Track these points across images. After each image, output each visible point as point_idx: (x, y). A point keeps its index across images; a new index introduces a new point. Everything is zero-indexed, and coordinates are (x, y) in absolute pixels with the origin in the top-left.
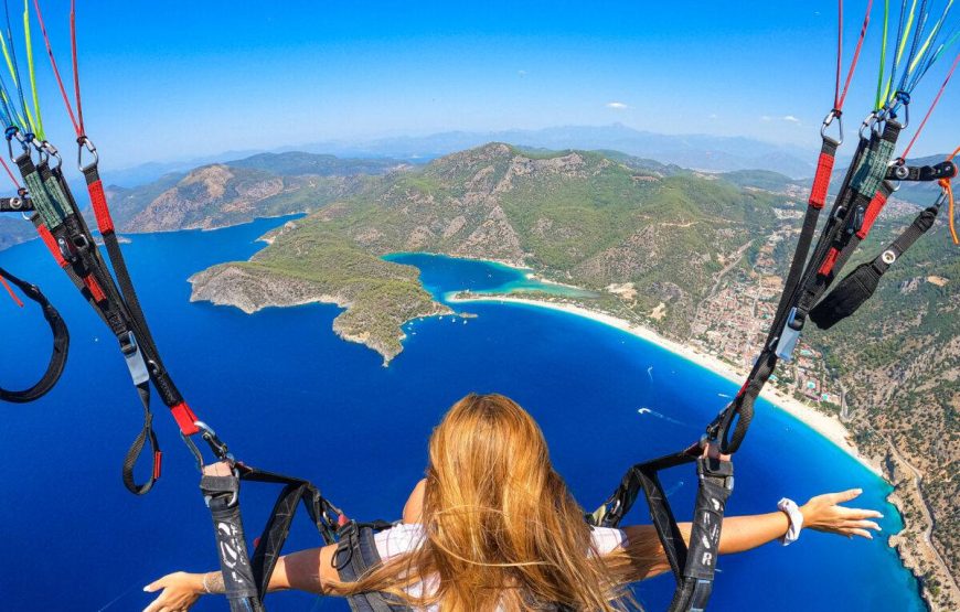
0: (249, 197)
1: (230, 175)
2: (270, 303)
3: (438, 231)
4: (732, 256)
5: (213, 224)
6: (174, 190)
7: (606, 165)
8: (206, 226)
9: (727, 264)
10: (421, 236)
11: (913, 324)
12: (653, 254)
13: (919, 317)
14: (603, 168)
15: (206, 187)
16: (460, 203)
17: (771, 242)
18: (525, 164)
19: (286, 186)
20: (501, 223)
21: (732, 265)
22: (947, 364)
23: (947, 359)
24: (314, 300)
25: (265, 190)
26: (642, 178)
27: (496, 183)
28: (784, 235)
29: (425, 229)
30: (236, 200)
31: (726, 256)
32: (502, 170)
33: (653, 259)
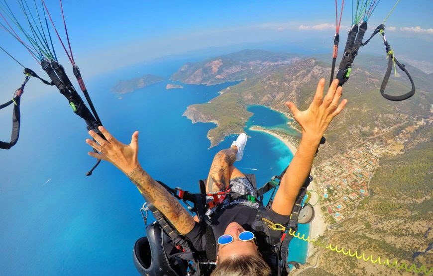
0: (227, 72)
1: (222, 64)
2: (200, 121)
3: (274, 97)
4: (382, 130)
5: (210, 83)
6: (201, 69)
7: (357, 72)
8: (208, 84)
9: (377, 133)
10: (267, 99)
11: (417, 201)
12: (341, 122)
13: (424, 199)
14: (356, 73)
15: (212, 69)
16: (288, 85)
17: (417, 125)
18: (319, 70)
19: (242, 68)
20: (294, 98)
21: (380, 135)
22: (404, 232)
23: (406, 230)
24: (212, 121)
25: (234, 69)
26: (372, 79)
27: (304, 77)
28: (427, 122)
29: (269, 96)
30: (222, 74)
31: (380, 129)
32: (309, 71)
33: (341, 125)
